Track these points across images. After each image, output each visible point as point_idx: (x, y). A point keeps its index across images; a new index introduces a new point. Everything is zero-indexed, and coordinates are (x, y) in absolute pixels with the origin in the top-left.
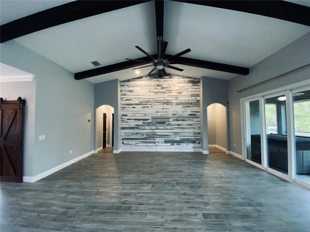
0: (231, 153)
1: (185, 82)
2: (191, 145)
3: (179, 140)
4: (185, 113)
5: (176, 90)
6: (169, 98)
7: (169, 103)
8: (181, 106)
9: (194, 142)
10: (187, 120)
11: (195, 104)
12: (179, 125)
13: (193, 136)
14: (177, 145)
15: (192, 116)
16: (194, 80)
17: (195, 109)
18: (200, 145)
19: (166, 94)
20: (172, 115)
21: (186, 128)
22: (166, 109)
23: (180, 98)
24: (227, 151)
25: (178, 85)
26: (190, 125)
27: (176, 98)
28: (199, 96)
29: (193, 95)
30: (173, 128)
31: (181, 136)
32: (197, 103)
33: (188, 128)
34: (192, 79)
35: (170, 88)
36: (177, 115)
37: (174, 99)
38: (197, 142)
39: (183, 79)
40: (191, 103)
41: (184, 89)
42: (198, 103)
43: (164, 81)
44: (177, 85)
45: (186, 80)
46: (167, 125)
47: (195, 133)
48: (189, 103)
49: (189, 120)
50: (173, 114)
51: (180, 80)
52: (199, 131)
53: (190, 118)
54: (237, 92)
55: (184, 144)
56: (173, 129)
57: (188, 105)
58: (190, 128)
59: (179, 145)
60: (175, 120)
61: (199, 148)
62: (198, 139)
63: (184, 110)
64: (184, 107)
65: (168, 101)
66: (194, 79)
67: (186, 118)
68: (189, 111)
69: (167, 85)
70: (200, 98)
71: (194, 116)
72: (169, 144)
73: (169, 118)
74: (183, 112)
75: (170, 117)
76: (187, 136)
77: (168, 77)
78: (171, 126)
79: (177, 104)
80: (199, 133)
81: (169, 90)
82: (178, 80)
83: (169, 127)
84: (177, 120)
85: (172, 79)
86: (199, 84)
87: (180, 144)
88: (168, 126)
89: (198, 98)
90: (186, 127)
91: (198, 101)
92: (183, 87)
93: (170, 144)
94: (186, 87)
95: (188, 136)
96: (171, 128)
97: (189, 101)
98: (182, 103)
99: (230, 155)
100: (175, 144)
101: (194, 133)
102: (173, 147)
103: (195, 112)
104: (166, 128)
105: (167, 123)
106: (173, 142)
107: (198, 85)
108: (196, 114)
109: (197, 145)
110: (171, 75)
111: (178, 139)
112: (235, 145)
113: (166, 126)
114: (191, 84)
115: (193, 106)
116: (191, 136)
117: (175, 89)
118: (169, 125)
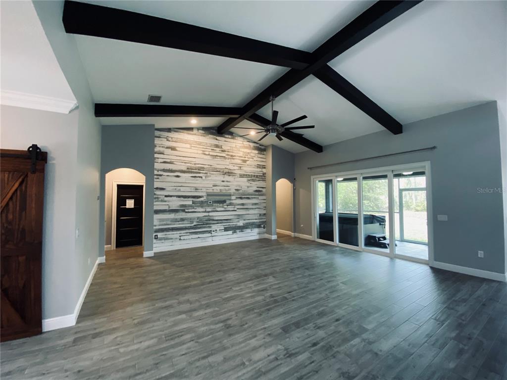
0: (297, 235)
1: (249, 148)
2: (256, 230)
3: (242, 225)
4: (250, 188)
5: (240, 157)
6: (231, 167)
7: (232, 173)
8: (245, 179)
9: (259, 226)
10: (252, 198)
11: (260, 177)
12: (243, 204)
13: (259, 219)
14: (239, 232)
15: (257, 193)
16: (260, 147)
17: (261, 184)
18: (265, 230)
19: (227, 160)
20: (234, 191)
21: (250, 209)
22: (227, 181)
23: (244, 168)
24: (293, 234)
25: (243, 150)
26: (256, 204)
27: (240, 167)
28: (265, 168)
29: (259, 166)
30: (235, 209)
31: (244, 220)
32: (263, 177)
33: (252, 209)
34: (258, 145)
35: (233, 152)
36: (241, 191)
37: (237, 168)
38: (262, 226)
39: (248, 143)
40: (257, 176)
41: (249, 157)
42: (265, 176)
43: (225, 141)
44: (241, 150)
45: (252, 145)
46: (228, 205)
47: (260, 215)
48: (254, 176)
49: (254, 198)
50: (236, 190)
51: (244, 143)
52: (264, 212)
53: (255, 195)
54: (308, 168)
55: (249, 230)
56: (236, 211)
57: (253, 178)
58: (256, 208)
59: (242, 231)
60: (238, 198)
61: (264, 233)
62: (263, 223)
63: (249, 185)
64: (249, 180)
65: (229, 171)
66: (260, 145)
67: (252, 195)
68: (255, 186)
69: (229, 148)
70: (269, 170)
71: (260, 193)
72: (230, 232)
73: (230, 195)
74: (248, 187)
75: (232, 194)
76: (252, 219)
77: (230, 137)
78: (233, 207)
79: (242, 176)
80: (265, 214)
81: (232, 156)
82: (243, 144)
83: (230, 208)
84: (241, 198)
85: (235, 141)
86: (265, 153)
87: (244, 230)
88: (229, 207)
89: (264, 170)
90: (251, 207)
91: (264, 174)
92: (248, 153)
93: (231, 232)
94: (252, 155)
95: (253, 219)
96: (233, 209)
97: (255, 173)
98: (246, 175)
99: (295, 237)
100: (238, 231)
101: (259, 215)
102: (235, 235)
103: (261, 187)
104: (227, 209)
105: (228, 202)
106: (235, 229)
107: (263, 154)
108: (262, 191)
109: (262, 230)
110: (234, 135)
111: (241, 223)
112: (302, 226)
113: (226, 207)
114: (256, 152)
115: (259, 180)
116: (256, 219)
117: (239, 155)
118: (231, 204)
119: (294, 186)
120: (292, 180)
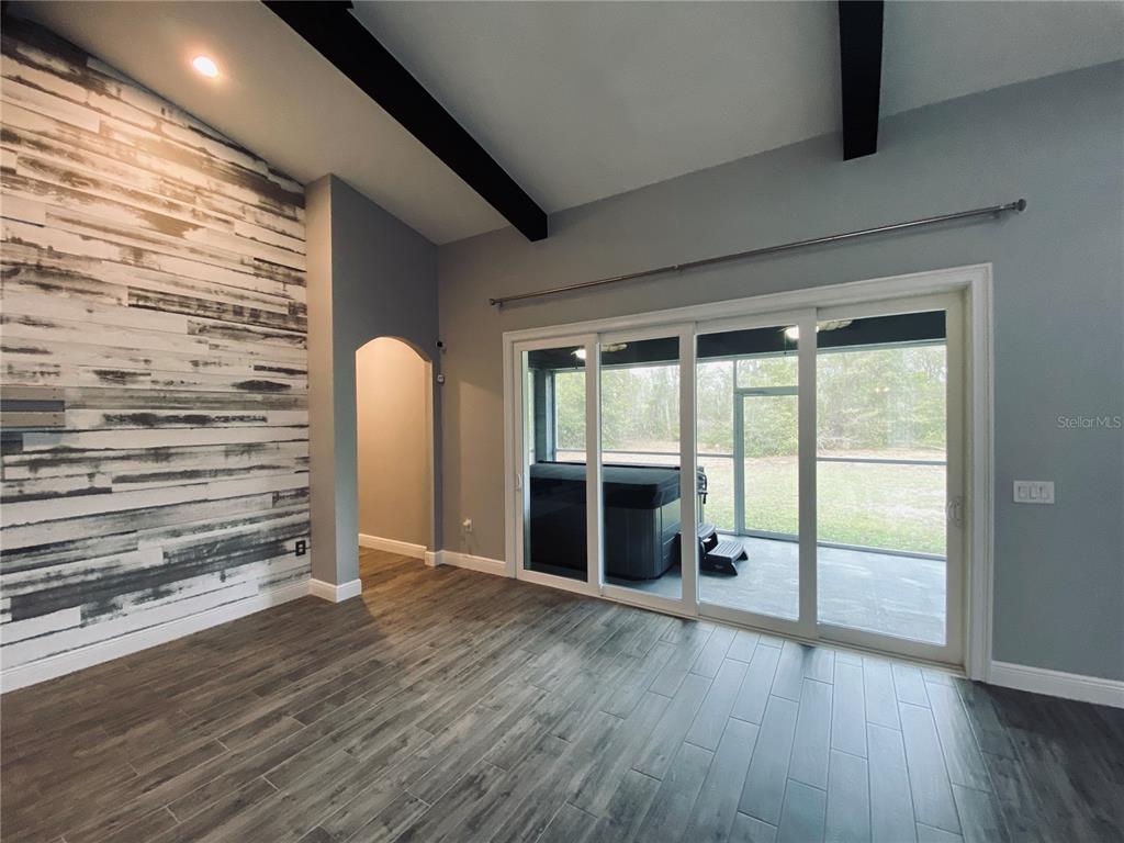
0: (447, 556)
1: (207, 164)
2: (257, 571)
3: (160, 561)
4: (211, 369)
5: (134, 194)
6: (66, 241)
7: (68, 275)
8: (180, 323)
9: (271, 550)
10: (227, 419)
11: (277, 322)
12: (160, 454)
13: (268, 517)
14: (141, 600)
15: (259, 397)
16: (272, 178)
17: (281, 353)
18: (305, 560)
19: (27, 195)
20: (92, 380)
21: (215, 473)
22: (28, 321)
23: (168, 264)
24: (433, 553)
25: (156, 164)
26: (249, 448)
27: (138, 253)
28: (300, 282)
29: (263, 268)
30: (99, 482)
31: (176, 534)
32: (293, 323)
33: (229, 472)
34: (262, 169)
35: (72, 157)
36: (144, 385)
37: (115, 252)
38: (290, 545)
39: (196, 141)
40: (255, 314)
41: (200, 208)
42: (298, 321)
44: (143, 159)
45: (223, 155)
46: (34, 465)
47: (277, 497)
48: (238, 311)
49: (242, 419)
50: (103, 374)
51: (166, 128)
52: (302, 481)
53: (246, 405)
54: (494, 302)
55: (210, 581)
56: (108, 491)
57: (229, 320)
58: (249, 469)
59: (157, 595)
60: (122, 419)
61: (300, 575)
62: (293, 531)
63: (202, 351)
64: (203, 330)
65: (47, 262)
66: (273, 171)
67: (221, 403)
68: (240, 361)
69: (52, 129)
70: (319, 296)
71: (274, 396)
72: (73, 615)
73: (58, 405)
74: (196, 364)
75: (72, 395)
76: (223, 526)
78: (85, 469)
79: (143, 300)
80: (302, 492)
81: (69, 176)
82: (157, 131)
83: (50, 478)
84: (146, 421)
85: (95, 99)
86: (300, 213)
87: (175, 585)
88: (44, 472)
89: (298, 294)
90: (221, 463)
91: (297, 311)
92: (197, 190)
93: (77, 610)
94: (226, 205)
95: (234, 523)
96: (85, 484)
97: (242, 297)
98: (184, 302)
99: (444, 569)
100: (125, 601)
101: (269, 498)
102: (105, 625)
103: (279, 370)
104: (28, 489)
105: (34, 445)
106: (99, 595)
107: (294, 219)
108: (287, 387)
109: (290, 562)
110: (91, 64)
111: (149, 554)
112: (467, 522)
113: (23, 473)
114: (253, 198)
115: (267, 336)
116: (252, 521)
117: (129, 185)
118: (60, 457)
119: (437, 371)
120: (431, 346)
